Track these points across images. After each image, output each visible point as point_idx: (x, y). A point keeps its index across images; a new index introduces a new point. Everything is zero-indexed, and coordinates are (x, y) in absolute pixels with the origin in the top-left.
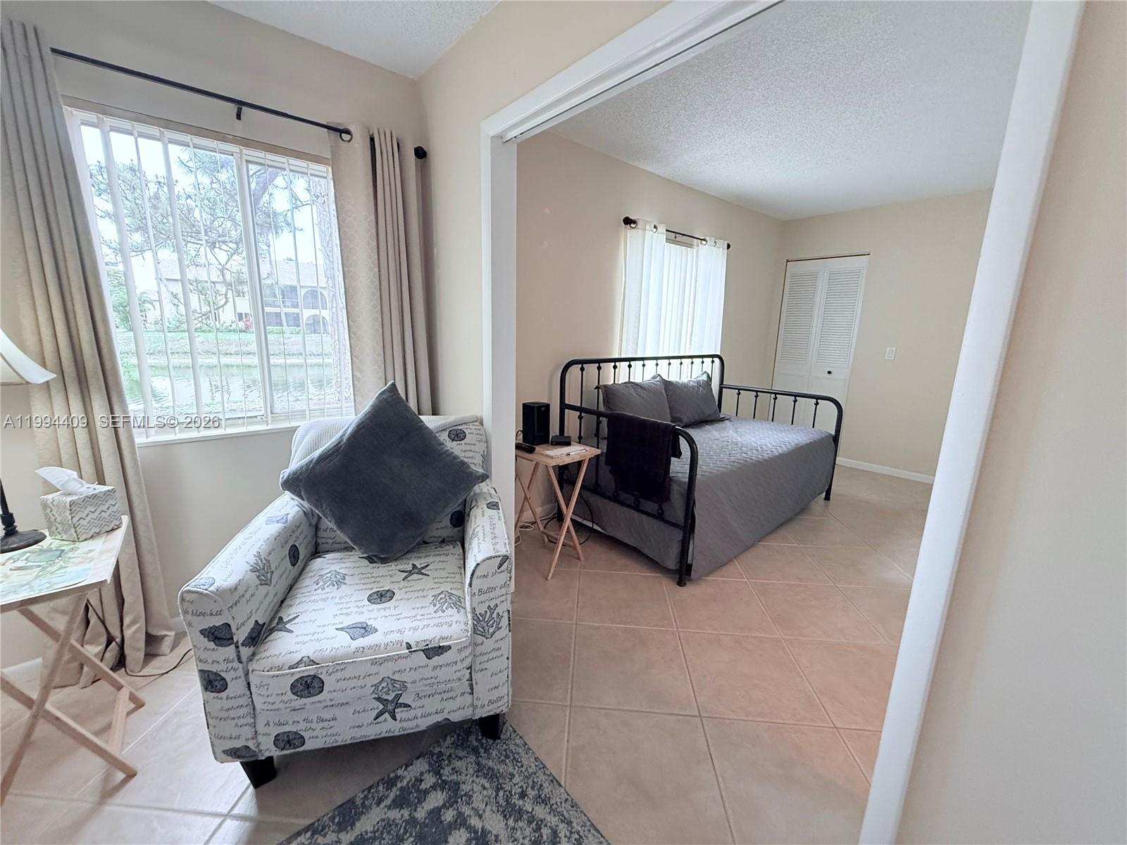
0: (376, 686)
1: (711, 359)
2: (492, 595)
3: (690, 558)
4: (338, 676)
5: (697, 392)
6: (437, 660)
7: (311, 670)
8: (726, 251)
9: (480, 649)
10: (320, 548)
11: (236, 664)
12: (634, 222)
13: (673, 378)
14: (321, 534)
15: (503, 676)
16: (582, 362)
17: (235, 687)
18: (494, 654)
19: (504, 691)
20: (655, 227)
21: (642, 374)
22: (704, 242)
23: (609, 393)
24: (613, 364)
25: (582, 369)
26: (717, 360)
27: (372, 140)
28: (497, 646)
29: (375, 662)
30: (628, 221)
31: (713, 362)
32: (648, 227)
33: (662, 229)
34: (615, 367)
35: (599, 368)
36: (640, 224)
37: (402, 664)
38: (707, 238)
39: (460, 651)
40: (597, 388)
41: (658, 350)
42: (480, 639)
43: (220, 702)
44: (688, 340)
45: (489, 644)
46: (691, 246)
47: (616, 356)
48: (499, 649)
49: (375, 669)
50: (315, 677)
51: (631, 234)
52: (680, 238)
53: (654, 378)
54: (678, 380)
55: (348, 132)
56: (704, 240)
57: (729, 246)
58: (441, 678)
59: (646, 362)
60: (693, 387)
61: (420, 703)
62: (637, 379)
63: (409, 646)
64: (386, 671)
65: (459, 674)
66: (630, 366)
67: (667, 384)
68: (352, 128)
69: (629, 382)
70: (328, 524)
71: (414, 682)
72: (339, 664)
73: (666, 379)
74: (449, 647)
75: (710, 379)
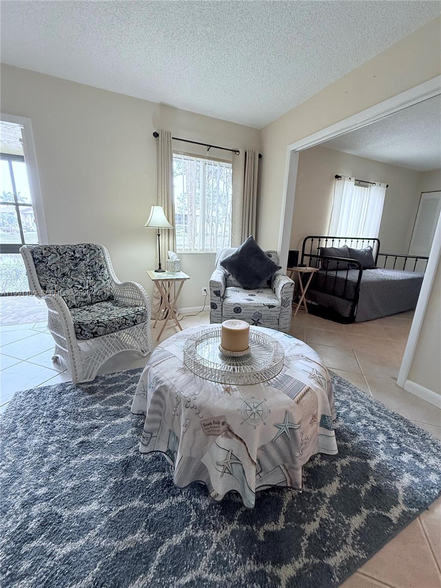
0: (254, 314)
1: (373, 241)
2: (288, 294)
3: (355, 314)
4: (246, 308)
5: (365, 254)
6: (271, 309)
7: (239, 306)
8: (385, 189)
9: (282, 311)
10: (227, 286)
11: (220, 302)
12: (340, 177)
13: (353, 247)
14: (228, 282)
15: (288, 321)
16: (313, 237)
17: (219, 309)
18: (287, 313)
19: (288, 325)
20: (350, 179)
21: (338, 245)
22: (374, 185)
23: (323, 250)
24: (326, 239)
25: (312, 240)
26: (376, 241)
27: (246, 153)
28: (287, 310)
29: (255, 307)
30: (337, 177)
31: (374, 242)
32: (346, 179)
33: (353, 179)
34: (326, 241)
35: (320, 240)
36: (342, 178)
37: (262, 309)
38: (376, 183)
39: (278, 308)
40: (318, 248)
41: (346, 235)
42: (283, 307)
43: (214, 312)
44: (362, 232)
45: (285, 309)
46: (367, 187)
47: (327, 236)
48: (288, 312)
49: (255, 309)
50: (240, 308)
51: (338, 182)
52: (361, 183)
53: (344, 246)
54: (355, 248)
55: (238, 151)
56: (374, 183)
57: (387, 186)
58: (272, 315)
59: (341, 239)
60: (362, 252)
61: (264, 323)
62: (336, 246)
63: (264, 304)
64: (258, 310)
65: (276, 316)
66: (333, 241)
67: (350, 250)
68: (240, 150)
69: (332, 247)
70: (231, 278)
71: (264, 315)
72: (246, 306)
73: (349, 247)
74: (275, 306)
75: (372, 249)
